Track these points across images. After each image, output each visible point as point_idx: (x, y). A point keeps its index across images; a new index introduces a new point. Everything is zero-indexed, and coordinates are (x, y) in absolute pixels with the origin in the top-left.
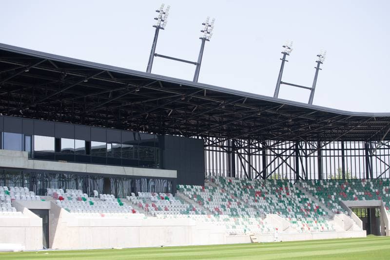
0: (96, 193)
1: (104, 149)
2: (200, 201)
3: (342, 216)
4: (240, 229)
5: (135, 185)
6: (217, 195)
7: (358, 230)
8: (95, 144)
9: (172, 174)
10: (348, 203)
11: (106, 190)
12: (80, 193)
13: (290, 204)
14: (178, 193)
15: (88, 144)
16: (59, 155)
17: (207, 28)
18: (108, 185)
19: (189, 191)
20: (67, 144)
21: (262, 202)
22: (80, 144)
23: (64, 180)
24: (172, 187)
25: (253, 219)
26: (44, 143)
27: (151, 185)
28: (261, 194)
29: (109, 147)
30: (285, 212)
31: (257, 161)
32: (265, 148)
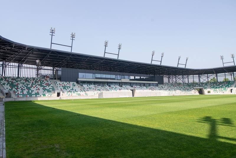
0: (142, 86)
1: (143, 78)
2: (163, 87)
3: (194, 90)
4: (171, 93)
5: (150, 85)
6: (166, 87)
7: (197, 93)
8: (141, 77)
9: (157, 82)
10: (195, 88)
11: (144, 86)
12: (139, 87)
13: (182, 88)
14: (158, 86)
15: (140, 77)
16: (135, 80)
17: (163, 55)
18: (144, 85)
19: (160, 86)
20: (136, 77)
21: (176, 88)
22: (139, 77)
23: (137, 84)
24: (157, 85)
25: (173, 91)
26: (132, 77)
27: (153, 84)
28: (175, 86)
29: (144, 78)
30: (180, 90)
31: (174, 80)
32: (176, 77)
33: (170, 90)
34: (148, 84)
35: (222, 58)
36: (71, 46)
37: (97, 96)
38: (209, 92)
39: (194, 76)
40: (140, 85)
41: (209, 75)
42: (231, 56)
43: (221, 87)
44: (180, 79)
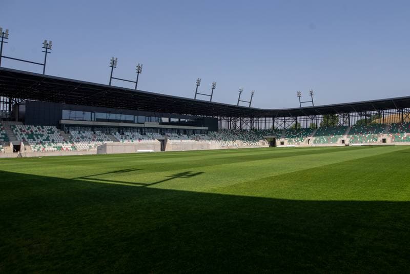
0: (181, 134)
1: (185, 121)
2: (215, 136)
3: (262, 141)
4: (226, 144)
5: (194, 132)
6: (221, 135)
7: (267, 145)
8: (181, 120)
9: (207, 128)
10: (265, 137)
11: (185, 134)
12: (176, 135)
13: (246, 137)
14: (208, 134)
15: (179, 120)
16: (170, 123)
17: (214, 85)
18: (185, 132)
19: (212, 133)
20: (172, 120)
21: (236, 136)
22: (177, 120)
23: (172, 131)
24: (206, 132)
25: (231, 142)
26: (165, 120)
27: (201, 132)
28: (237, 134)
29: (186, 121)
30: (243, 140)
31: (238, 124)
32: (241, 120)
33: (225, 140)
34: (191, 131)
35: (299, 95)
36: (44, 64)
37: (94, 151)
38: (282, 143)
39: (267, 119)
40: (179, 132)
41: (286, 118)
42: (309, 93)
43: (298, 136)
44: (246, 124)
